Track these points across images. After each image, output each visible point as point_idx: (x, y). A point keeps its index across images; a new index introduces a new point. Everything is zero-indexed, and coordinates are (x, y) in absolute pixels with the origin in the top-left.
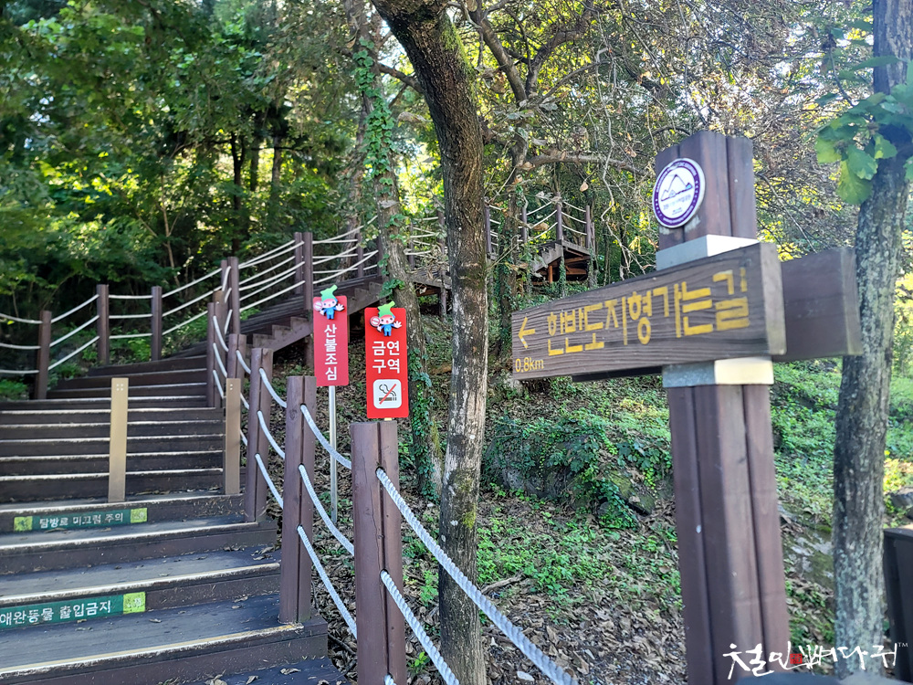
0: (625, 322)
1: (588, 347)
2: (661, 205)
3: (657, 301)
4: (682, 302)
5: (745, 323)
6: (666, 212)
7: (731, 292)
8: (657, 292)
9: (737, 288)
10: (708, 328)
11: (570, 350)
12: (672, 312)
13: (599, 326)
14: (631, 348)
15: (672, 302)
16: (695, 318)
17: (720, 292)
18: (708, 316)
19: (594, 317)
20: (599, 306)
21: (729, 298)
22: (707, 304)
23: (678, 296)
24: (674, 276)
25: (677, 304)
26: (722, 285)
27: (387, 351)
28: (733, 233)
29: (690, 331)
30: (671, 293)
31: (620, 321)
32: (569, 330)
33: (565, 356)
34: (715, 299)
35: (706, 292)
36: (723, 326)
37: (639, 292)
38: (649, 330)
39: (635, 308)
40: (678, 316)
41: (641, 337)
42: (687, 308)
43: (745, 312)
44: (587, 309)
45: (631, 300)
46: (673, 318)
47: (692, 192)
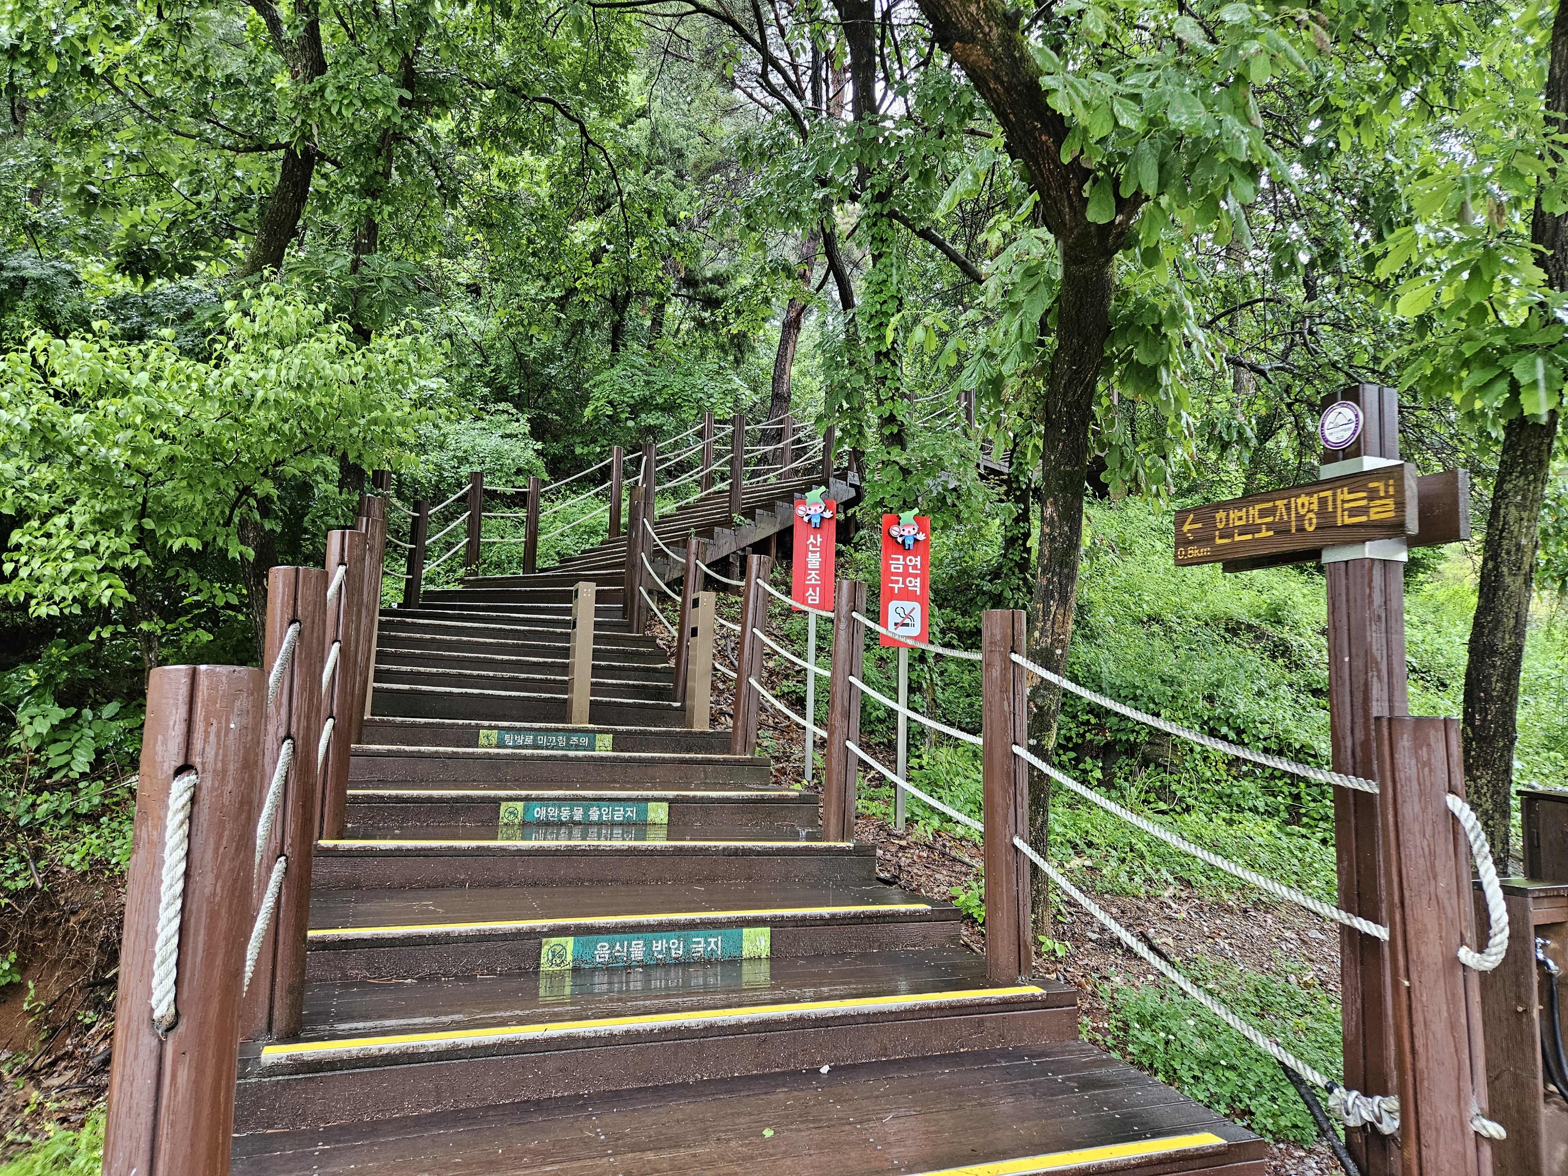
0: (1293, 515)
1: (1257, 536)
2: (1327, 433)
3: (1323, 502)
4: (1343, 501)
5: (1392, 514)
6: (1329, 438)
7: (1382, 494)
8: (1322, 494)
9: (1386, 492)
10: (1364, 519)
11: (1237, 538)
12: (1335, 508)
13: (1269, 519)
14: (1299, 535)
15: (1334, 500)
16: (1353, 512)
17: (1373, 495)
18: (1364, 510)
19: (1263, 513)
20: (1271, 504)
21: (1381, 498)
22: (1364, 503)
23: (1340, 497)
24: (1338, 484)
25: (1339, 502)
26: (1376, 490)
27: (906, 566)
28: (1382, 455)
29: (1348, 521)
30: (1334, 495)
31: (1289, 514)
32: (1238, 523)
33: (1233, 543)
34: (1371, 499)
35: (1364, 494)
36: (1374, 517)
37: (1307, 494)
38: (1314, 521)
39: (1303, 505)
40: (1339, 510)
41: (1307, 526)
42: (1346, 506)
43: (1392, 507)
44: (1258, 507)
45: (1300, 501)
46: (1335, 512)
47: (1353, 426)
